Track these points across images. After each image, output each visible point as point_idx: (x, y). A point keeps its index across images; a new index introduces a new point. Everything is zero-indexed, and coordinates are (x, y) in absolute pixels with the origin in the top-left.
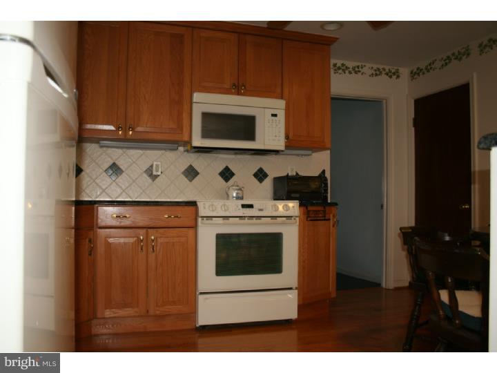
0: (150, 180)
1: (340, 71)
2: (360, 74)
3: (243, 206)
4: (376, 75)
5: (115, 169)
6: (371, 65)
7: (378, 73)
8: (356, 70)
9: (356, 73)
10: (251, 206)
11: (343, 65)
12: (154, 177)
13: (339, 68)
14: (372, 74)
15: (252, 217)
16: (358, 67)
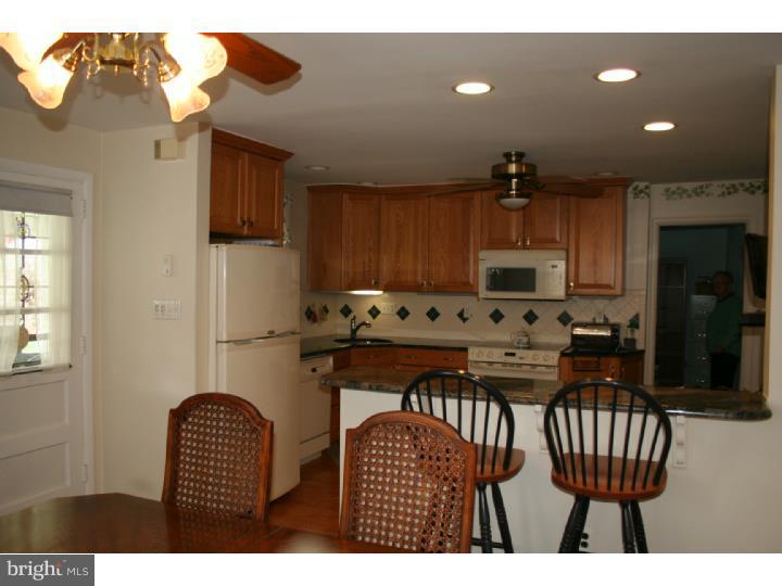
0: (461, 322)
1: (675, 196)
2: (704, 195)
3: (507, 354)
4: (729, 193)
5: (433, 314)
6: (720, 183)
7: (732, 190)
8: (698, 193)
9: (697, 195)
10: (513, 354)
11: (678, 188)
12: (464, 320)
13: (674, 193)
14: (723, 193)
15: (512, 365)
16: (701, 187)
